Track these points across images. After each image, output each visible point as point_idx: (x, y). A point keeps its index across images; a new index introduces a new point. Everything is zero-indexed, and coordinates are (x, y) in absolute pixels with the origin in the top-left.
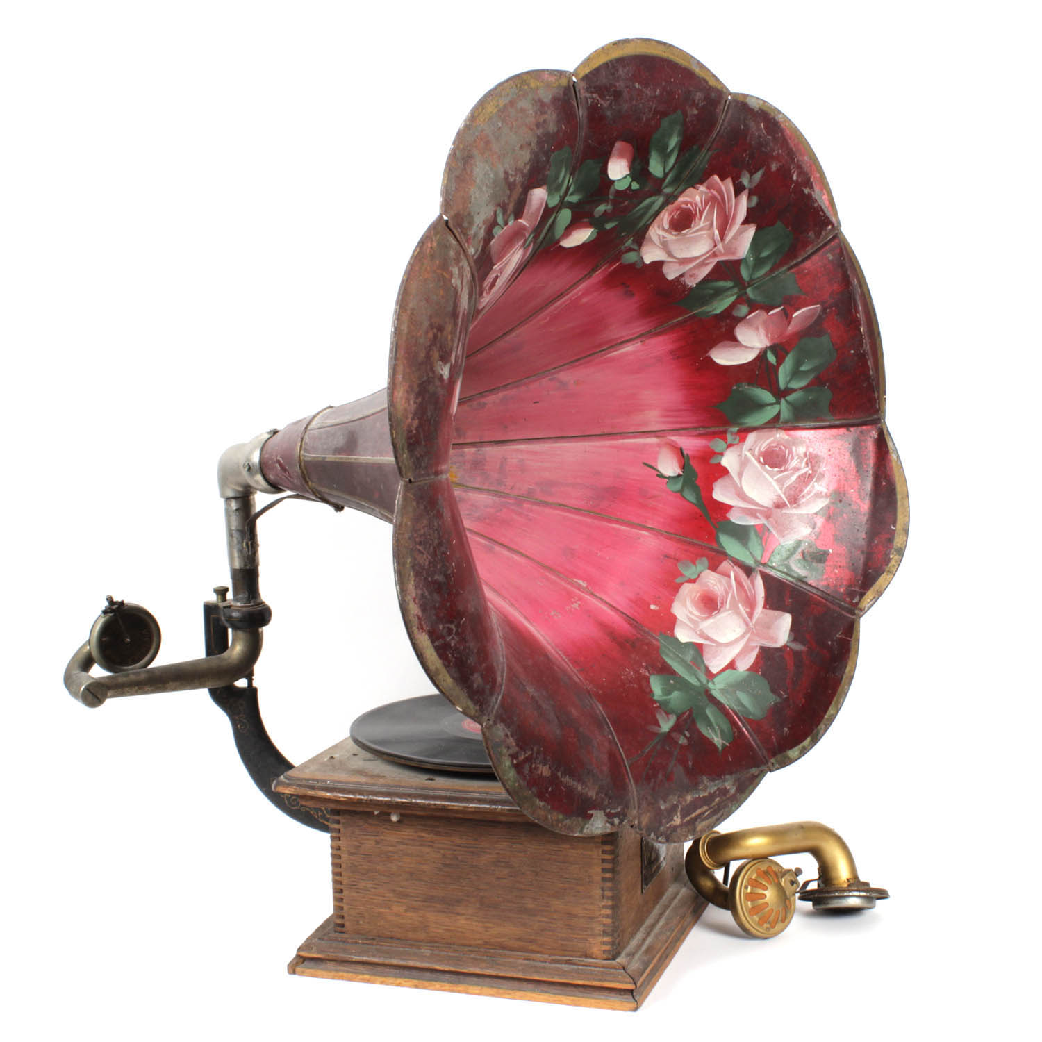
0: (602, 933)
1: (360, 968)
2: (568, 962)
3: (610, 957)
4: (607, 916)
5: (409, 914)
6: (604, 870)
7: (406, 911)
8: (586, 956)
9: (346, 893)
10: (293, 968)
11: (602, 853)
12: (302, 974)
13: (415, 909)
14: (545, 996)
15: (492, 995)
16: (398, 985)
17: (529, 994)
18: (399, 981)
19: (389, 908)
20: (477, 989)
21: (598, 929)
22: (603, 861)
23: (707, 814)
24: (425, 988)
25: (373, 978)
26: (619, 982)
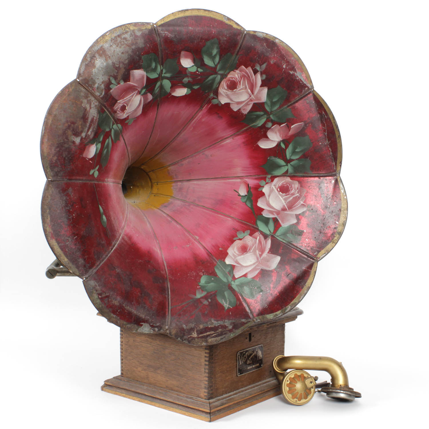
0: (204, 388)
1: (123, 391)
2: (191, 398)
3: (207, 398)
4: (206, 381)
5: (143, 372)
6: (206, 361)
7: (142, 370)
8: (199, 397)
9: (124, 360)
10: (103, 388)
11: (205, 353)
12: (105, 391)
13: (145, 370)
14: (180, 411)
15: (163, 408)
16: (134, 400)
17: (175, 409)
18: (134, 398)
19: (137, 368)
20: (157, 405)
21: (203, 386)
22: (205, 357)
23: (214, 335)
24: (142, 402)
25: (126, 395)
26: (205, 408)
